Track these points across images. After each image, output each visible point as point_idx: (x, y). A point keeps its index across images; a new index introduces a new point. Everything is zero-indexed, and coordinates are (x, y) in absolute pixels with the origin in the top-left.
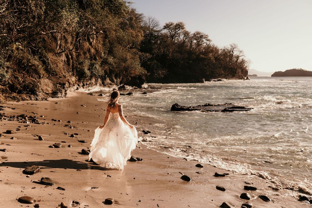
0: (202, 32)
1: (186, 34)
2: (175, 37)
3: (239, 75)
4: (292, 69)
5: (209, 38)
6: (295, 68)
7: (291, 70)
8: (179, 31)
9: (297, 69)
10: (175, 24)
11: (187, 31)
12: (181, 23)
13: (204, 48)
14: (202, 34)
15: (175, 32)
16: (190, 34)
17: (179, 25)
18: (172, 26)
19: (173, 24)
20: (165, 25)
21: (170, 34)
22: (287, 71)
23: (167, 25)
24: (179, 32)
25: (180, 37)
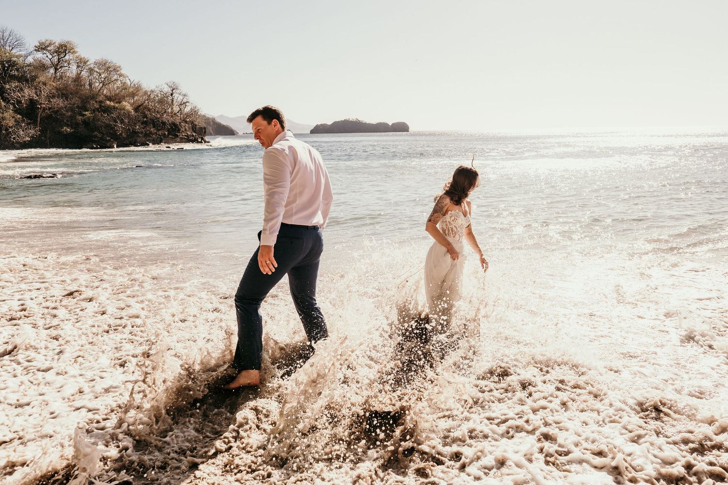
1: (81, 63)
2: (61, 67)
5: (123, 72)
10: (57, 44)
11: (83, 57)
12: (67, 42)
15: (59, 59)
16: (88, 63)
17: (63, 45)
18: (52, 47)
19: (54, 43)
20: (38, 44)
21: (49, 62)
23: (41, 44)
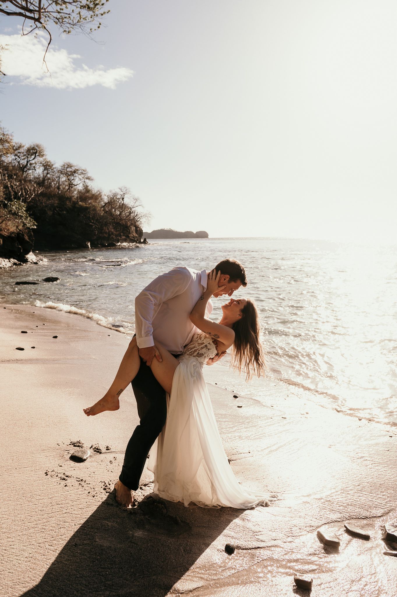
0: (76, 165)
1: (47, 166)
2: (28, 170)
3: (134, 235)
4: (160, 229)
5: (89, 175)
6: (163, 229)
7: (158, 230)
8: (34, 159)
9: (165, 229)
10: (25, 148)
11: (49, 160)
12: (37, 146)
13: (79, 192)
14: (76, 168)
15: (27, 162)
16: (54, 166)
17: (33, 149)
18: (21, 150)
19: (23, 147)
21: (17, 165)
22: (154, 232)
24: (33, 162)
25: (35, 170)
